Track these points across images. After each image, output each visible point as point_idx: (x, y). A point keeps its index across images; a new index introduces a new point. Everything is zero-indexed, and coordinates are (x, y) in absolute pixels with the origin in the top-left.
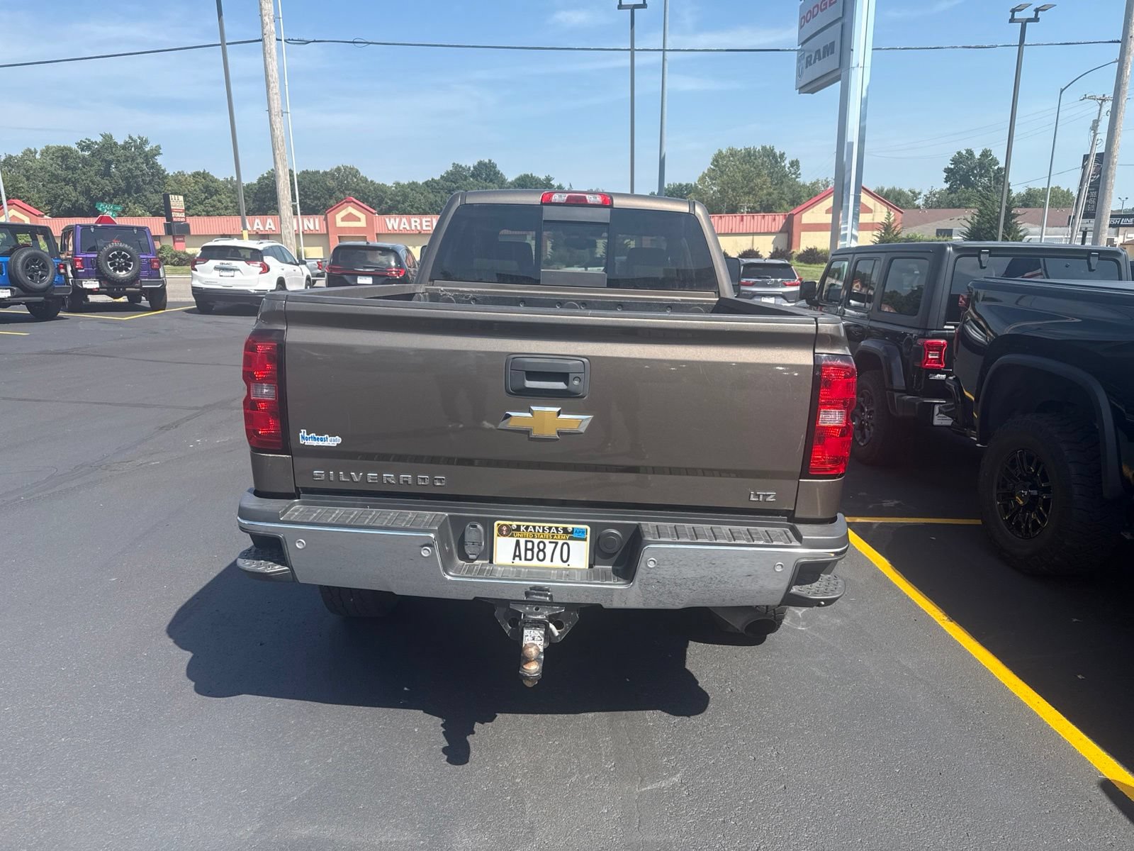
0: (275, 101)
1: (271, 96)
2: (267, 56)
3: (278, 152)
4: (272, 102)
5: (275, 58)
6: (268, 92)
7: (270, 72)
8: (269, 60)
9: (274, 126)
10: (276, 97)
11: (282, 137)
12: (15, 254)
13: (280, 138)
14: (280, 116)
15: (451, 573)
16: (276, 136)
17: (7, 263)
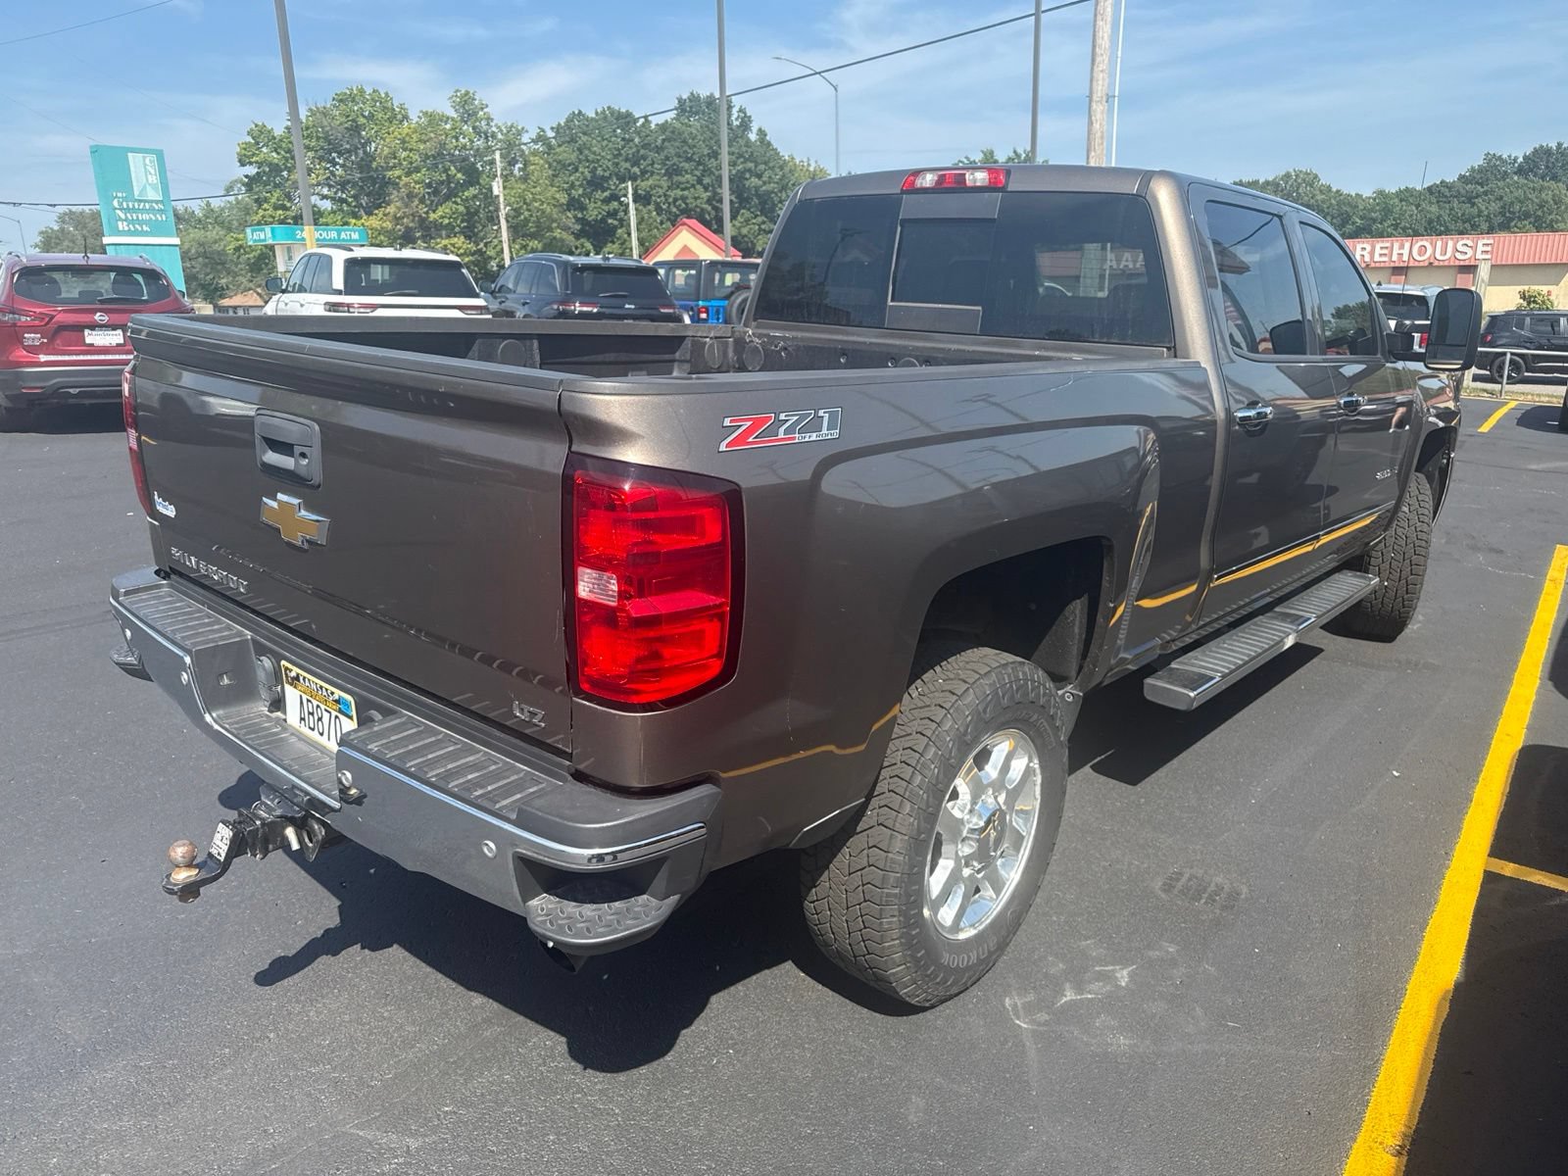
0: (1100, 82)
1: (1095, 75)
2: (1099, 17)
3: (1093, 154)
4: (1094, 83)
5: (1109, 19)
6: (1092, 69)
7: (1099, 41)
8: (1100, 23)
9: (1093, 118)
10: (1101, 75)
11: (1102, 132)
12: (733, 298)
13: (1099, 135)
14: (1104, 103)
15: (214, 715)
16: (1094, 131)
17: (723, 307)
